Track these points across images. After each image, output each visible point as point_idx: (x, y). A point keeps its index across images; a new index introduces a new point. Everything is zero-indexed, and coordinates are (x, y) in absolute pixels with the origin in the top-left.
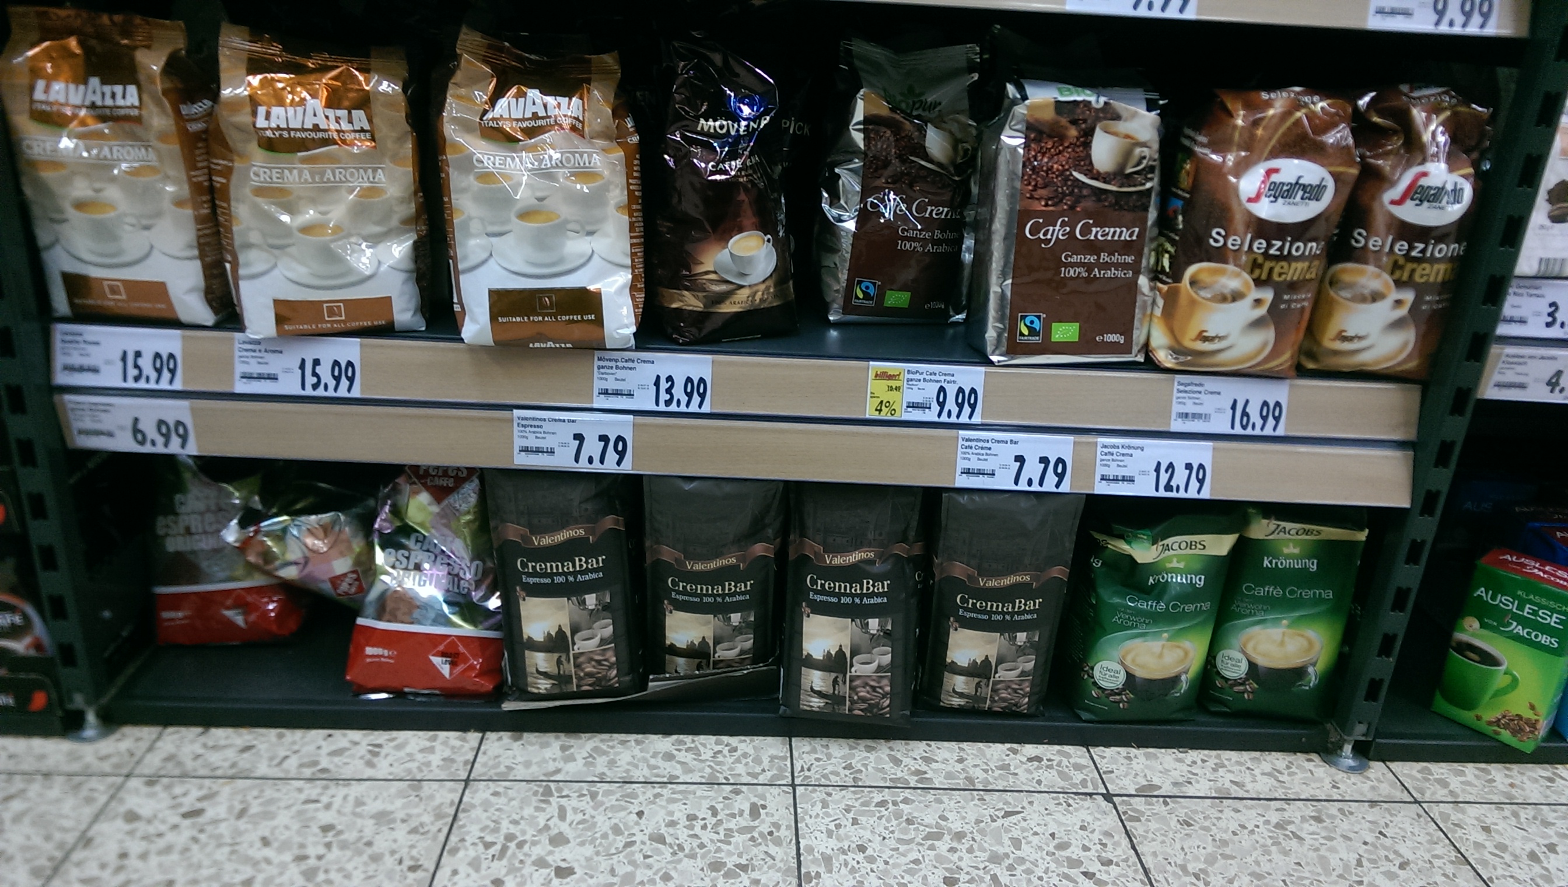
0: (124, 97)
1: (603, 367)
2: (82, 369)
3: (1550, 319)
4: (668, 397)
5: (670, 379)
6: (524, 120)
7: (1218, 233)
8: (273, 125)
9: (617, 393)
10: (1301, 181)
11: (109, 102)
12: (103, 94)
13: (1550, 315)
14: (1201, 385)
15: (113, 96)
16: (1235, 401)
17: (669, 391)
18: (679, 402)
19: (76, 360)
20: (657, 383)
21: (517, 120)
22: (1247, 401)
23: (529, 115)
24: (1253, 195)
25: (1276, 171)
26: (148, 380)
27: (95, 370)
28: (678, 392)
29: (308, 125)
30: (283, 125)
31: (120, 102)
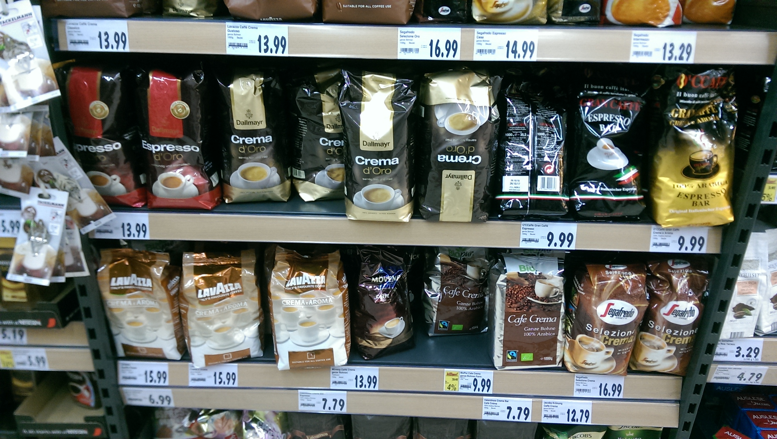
0: (146, 283)
1: (334, 372)
2: (129, 378)
3: (737, 354)
4: (361, 384)
5: (361, 377)
6: (302, 285)
7: (589, 326)
8: (205, 296)
9: (340, 383)
10: (623, 310)
11: (140, 284)
12: (138, 281)
13: (737, 352)
14: (586, 378)
15: (142, 282)
16: (601, 384)
17: (361, 381)
18: (365, 386)
19: (127, 374)
20: (356, 378)
21: (299, 285)
22: (606, 384)
23: (304, 283)
24: (603, 314)
25: (613, 304)
26: (155, 381)
27: (135, 378)
28: (365, 382)
29: (218, 293)
30: (208, 295)
31: (144, 285)
